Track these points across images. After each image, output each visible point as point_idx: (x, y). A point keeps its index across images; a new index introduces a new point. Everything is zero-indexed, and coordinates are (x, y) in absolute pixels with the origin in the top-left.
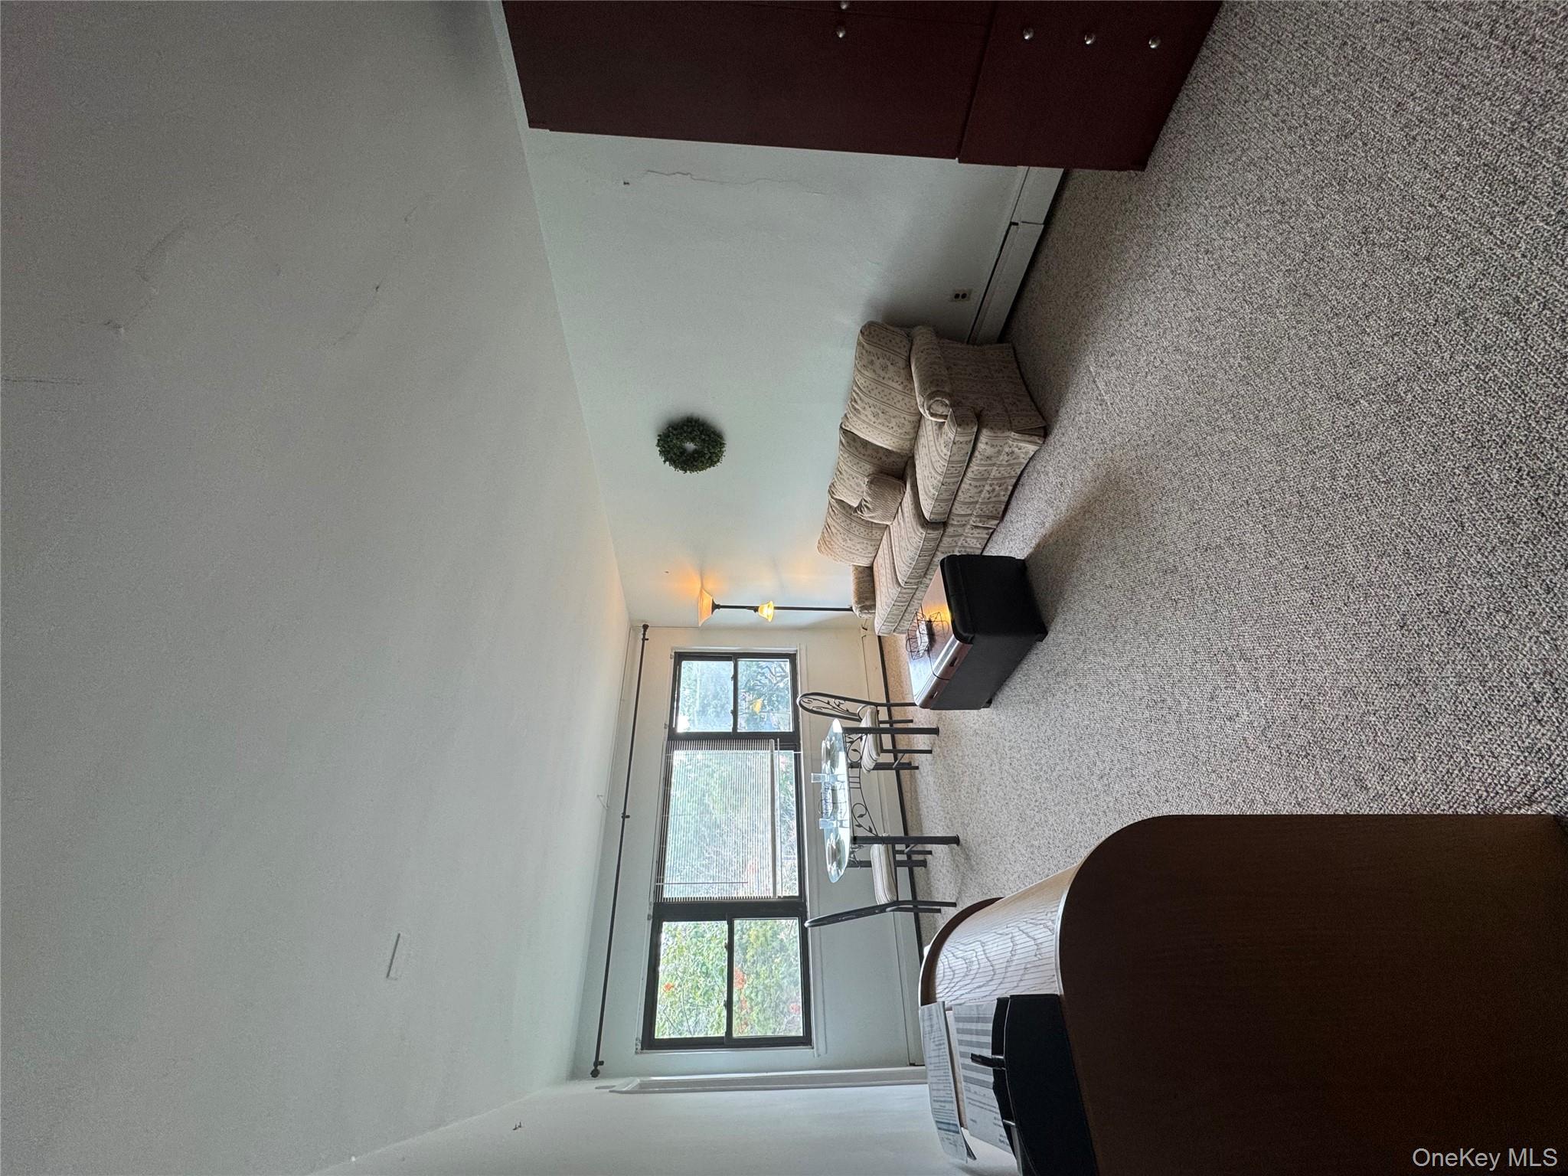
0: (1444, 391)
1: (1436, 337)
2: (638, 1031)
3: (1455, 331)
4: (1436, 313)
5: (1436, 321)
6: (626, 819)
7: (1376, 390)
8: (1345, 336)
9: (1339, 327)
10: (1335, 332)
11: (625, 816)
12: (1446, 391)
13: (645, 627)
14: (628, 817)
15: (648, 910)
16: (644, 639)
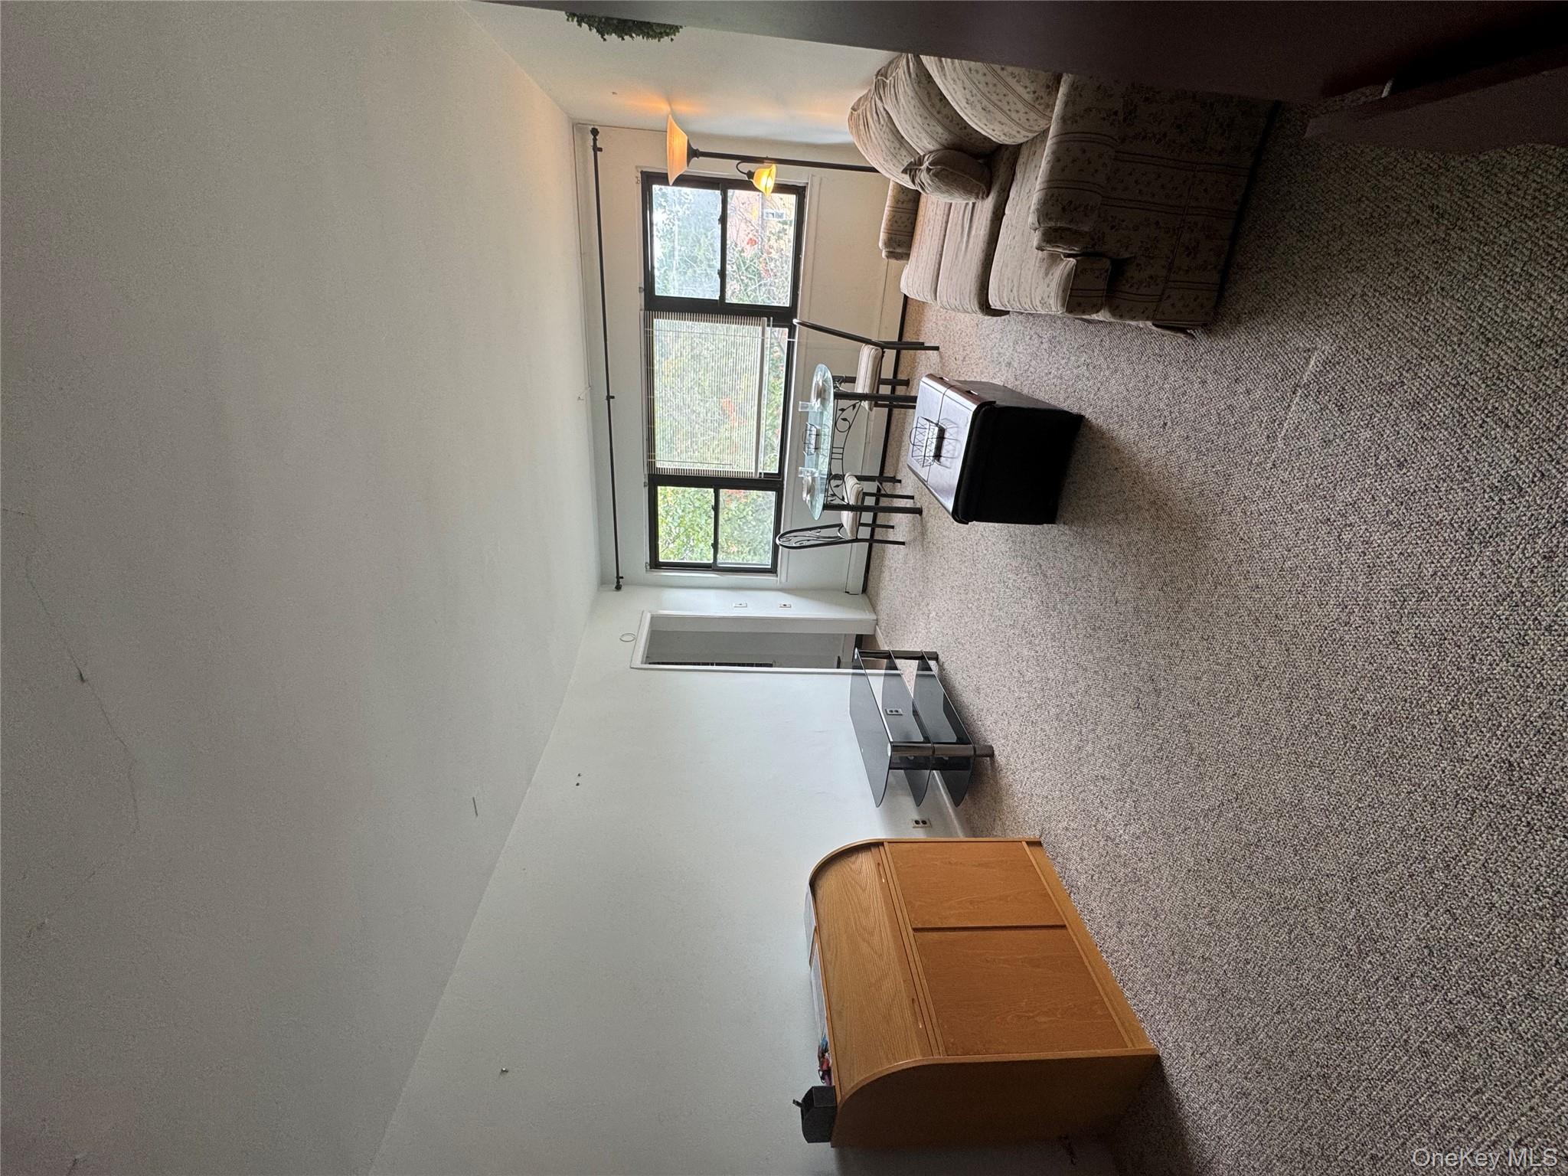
0: (1379, 1004)
1: (1433, 1000)
2: (645, 557)
3: (1441, 1022)
4: (1459, 1002)
5: (1451, 1002)
6: (611, 400)
7: (1367, 927)
8: (1421, 881)
9: (1431, 872)
10: (1426, 867)
11: (609, 398)
12: (1379, 1007)
13: (595, 132)
14: (613, 397)
15: (643, 479)
16: (596, 149)
